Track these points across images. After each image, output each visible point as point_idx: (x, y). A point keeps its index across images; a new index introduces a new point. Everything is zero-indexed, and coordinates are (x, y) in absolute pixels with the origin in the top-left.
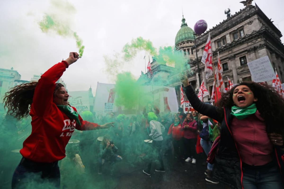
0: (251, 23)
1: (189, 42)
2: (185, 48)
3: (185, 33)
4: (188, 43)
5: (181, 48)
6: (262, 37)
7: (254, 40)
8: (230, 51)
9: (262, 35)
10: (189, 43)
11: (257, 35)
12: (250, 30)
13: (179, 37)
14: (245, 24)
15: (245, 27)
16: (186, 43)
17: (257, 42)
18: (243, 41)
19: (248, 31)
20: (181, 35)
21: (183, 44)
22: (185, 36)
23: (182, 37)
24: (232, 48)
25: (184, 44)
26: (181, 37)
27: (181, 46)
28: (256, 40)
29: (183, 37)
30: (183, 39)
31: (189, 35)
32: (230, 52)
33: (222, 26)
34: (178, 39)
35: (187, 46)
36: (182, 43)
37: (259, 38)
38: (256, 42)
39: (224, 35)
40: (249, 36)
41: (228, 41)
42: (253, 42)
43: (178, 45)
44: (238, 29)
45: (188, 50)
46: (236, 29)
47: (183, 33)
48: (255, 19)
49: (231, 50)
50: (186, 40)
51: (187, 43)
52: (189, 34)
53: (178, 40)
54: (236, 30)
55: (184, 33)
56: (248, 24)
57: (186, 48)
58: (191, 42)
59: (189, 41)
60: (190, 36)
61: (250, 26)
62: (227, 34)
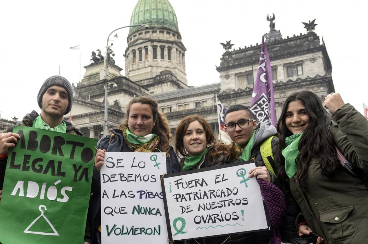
0: (313, 61)
1: (165, 31)
2: (155, 43)
3: (157, 8)
4: (162, 32)
5: (148, 41)
6: (326, 86)
7: (315, 86)
8: (282, 92)
9: (326, 84)
10: (165, 33)
11: (320, 81)
12: (312, 70)
13: (144, 14)
14: (307, 59)
15: (306, 63)
16: (158, 32)
17: (319, 91)
18: (303, 84)
19: (309, 71)
20: (147, 10)
21: (151, 33)
22: (157, 16)
23: (151, 16)
24: (286, 90)
25: (153, 32)
26: (147, 16)
27: (148, 36)
28: (318, 87)
29: (153, 17)
30: (152, 21)
31: (165, 15)
32: (282, 95)
33: (273, 48)
34: (140, 17)
35: (161, 38)
36: (151, 31)
37: (321, 86)
38: (317, 90)
39: (275, 64)
40: (310, 79)
41: (280, 76)
42: (314, 89)
43: (140, 32)
44: (296, 62)
45: (162, 48)
46: (293, 61)
47: (152, 8)
48: (319, 57)
49: (284, 92)
50: (160, 26)
51: (160, 32)
52: (165, 12)
53: (141, 21)
54: (293, 63)
55: (155, 8)
56: (310, 61)
57: (159, 44)
58: (168, 31)
59: (166, 28)
60: (167, 18)
61: (312, 64)
62: (280, 65)
